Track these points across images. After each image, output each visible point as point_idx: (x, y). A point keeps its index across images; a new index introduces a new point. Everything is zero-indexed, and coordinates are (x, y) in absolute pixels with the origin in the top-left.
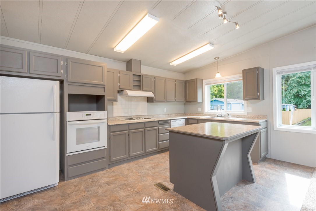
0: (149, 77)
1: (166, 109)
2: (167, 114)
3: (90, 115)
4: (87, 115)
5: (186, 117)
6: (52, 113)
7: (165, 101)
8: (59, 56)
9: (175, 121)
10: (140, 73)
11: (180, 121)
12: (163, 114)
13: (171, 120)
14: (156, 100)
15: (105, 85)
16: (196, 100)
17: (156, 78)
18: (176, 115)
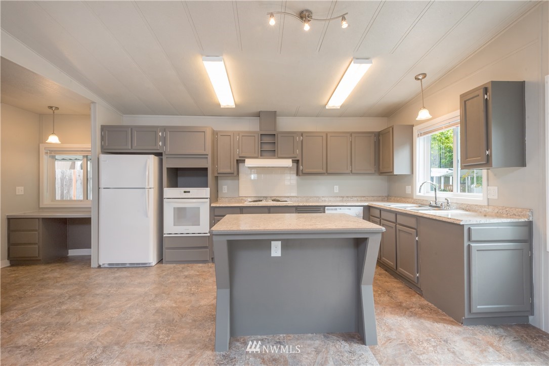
0: (291, 135)
1: (337, 187)
2: (340, 197)
3: (189, 192)
4: (185, 192)
5: (366, 204)
6: (144, 188)
7: (324, 173)
8: (157, 127)
9: (336, 209)
10: (275, 130)
11: (350, 209)
12: (331, 197)
13: (325, 206)
14: (304, 172)
15: (207, 155)
16: (391, 171)
17: (303, 134)
18: (363, 199)
